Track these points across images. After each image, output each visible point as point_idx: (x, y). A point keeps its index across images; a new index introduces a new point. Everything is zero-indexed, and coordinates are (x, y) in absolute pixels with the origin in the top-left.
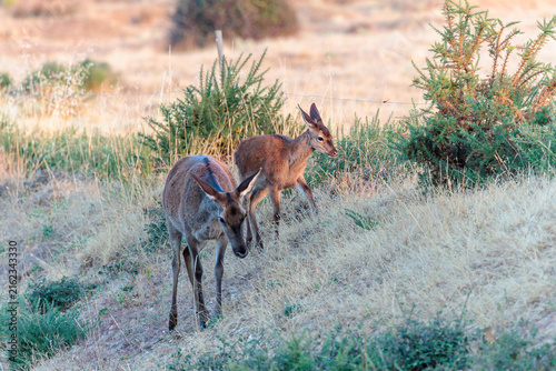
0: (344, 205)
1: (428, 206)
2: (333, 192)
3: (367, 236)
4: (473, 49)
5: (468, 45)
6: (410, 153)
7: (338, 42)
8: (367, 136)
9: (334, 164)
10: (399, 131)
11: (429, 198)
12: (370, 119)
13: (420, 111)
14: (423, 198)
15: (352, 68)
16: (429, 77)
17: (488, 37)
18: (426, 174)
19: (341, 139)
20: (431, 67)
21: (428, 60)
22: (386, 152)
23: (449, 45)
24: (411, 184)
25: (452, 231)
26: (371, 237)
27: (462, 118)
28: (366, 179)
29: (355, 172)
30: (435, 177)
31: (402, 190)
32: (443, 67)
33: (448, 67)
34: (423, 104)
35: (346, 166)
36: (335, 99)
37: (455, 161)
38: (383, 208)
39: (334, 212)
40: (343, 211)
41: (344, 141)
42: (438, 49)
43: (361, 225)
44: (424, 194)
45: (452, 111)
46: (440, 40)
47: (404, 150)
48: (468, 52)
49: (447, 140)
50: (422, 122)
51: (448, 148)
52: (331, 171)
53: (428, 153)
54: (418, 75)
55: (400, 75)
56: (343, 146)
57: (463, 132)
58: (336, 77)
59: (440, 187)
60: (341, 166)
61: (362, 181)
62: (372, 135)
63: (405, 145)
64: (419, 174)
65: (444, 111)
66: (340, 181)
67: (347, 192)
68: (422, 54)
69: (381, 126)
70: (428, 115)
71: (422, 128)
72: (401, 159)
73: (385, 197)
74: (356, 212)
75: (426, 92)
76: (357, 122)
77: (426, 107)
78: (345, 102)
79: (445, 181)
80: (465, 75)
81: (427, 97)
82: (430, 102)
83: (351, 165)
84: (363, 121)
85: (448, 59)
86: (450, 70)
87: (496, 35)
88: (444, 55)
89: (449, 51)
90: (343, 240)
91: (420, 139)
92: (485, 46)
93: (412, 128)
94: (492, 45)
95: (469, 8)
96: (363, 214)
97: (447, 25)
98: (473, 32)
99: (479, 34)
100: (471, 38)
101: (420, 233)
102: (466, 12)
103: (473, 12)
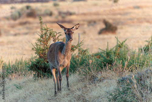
0: (13, 83)
1: (36, 83)
2: (10, 79)
3: (20, 91)
4: (48, 40)
5: (47, 39)
6: (31, 68)
7: (11, 38)
8: (19, 64)
9: (11, 72)
10: (28, 62)
11: (36, 81)
12: (20, 59)
13: (34, 57)
14: (35, 81)
15: (16, 45)
16: (36, 48)
17: (53, 36)
18: (36, 74)
19: (12, 65)
20: (37, 45)
21: (36, 43)
22: (25, 68)
23: (42, 39)
24: (31, 77)
25: (43, 90)
26: (21, 91)
27: (45, 59)
28: (19, 75)
29: (16, 74)
30: (38, 75)
31: (29, 79)
32: (40, 45)
33: (41, 45)
34: (35, 55)
35: (14, 72)
36: (11, 54)
37: (43, 71)
38: (24, 84)
39: (11, 84)
41: (13, 65)
42: (39, 40)
43: (18, 88)
44: (35, 80)
45: (43, 57)
46: (39, 37)
47: (30, 68)
49: (41, 65)
50: (34, 60)
51: (42, 67)
52: (10, 73)
53: (36, 69)
54: (33, 47)
55: (28, 47)
56: (13, 67)
57: (46, 63)
58: (11, 48)
59: (40, 78)
60: (13, 72)
61: (18, 76)
62: (21, 64)
63: (30, 66)
64: (34, 74)
65: (40, 57)
66: (12, 76)
67: (14, 79)
68: (34, 41)
69: (23, 61)
70: (36, 58)
71: (34, 62)
72: (29, 70)
73: (24, 80)
74: (17, 84)
75: (36, 52)
76: (17, 60)
77: (35, 56)
78: (14, 55)
79: (41, 76)
80: (46, 47)
81: (36, 53)
82: (37, 54)
83: (15, 72)
84: (18, 60)
85: (42, 43)
86: (42, 46)
87: (55, 36)
88: (40, 41)
89: (42, 41)
90: (13, 92)
91: (34, 65)
92: (52, 39)
93: (32, 62)
94: (54, 39)
95: (47, 28)
96: (18, 85)
97: (41, 33)
98: (48, 35)
99: (50, 36)
100: (48, 37)
101: (34, 90)
102: (47, 30)
103: (48, 29)
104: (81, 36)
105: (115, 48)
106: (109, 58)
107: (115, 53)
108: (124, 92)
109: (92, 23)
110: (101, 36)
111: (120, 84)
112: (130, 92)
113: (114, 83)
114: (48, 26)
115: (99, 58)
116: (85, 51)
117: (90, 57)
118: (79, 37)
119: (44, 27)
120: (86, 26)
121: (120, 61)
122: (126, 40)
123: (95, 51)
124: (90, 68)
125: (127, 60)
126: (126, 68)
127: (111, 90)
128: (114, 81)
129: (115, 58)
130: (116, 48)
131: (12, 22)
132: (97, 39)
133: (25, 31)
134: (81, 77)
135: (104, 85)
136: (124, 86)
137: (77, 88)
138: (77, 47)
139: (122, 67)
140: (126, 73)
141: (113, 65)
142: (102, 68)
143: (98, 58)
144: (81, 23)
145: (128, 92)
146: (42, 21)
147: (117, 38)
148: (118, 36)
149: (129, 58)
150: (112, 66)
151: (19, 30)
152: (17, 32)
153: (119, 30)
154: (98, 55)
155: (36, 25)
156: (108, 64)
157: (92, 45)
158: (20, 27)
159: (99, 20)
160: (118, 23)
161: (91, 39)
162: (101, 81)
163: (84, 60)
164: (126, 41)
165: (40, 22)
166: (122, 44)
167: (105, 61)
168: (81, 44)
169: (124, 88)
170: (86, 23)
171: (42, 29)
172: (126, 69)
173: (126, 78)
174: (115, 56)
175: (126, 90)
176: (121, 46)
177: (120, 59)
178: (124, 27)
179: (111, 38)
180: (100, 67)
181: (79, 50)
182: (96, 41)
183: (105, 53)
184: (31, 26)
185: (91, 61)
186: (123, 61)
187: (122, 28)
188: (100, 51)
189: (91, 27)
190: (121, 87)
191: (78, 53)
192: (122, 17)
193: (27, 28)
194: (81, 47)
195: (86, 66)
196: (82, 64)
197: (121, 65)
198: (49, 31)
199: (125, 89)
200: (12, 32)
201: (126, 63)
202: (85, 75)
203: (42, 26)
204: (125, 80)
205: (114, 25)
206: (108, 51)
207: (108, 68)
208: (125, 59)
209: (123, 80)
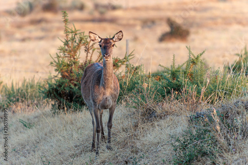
0: (18, 117)
1: (56, 118)
2: (14, 112)
3: (29, 131)
4: (77, 49)
5: (75, 47)
6: (48, 95)
7: (17, 45)
8: (29, 87)
9: (14, 99)
10: (43, 85)
11: (56, 115)
12: (30, 79)
13: (53, 77)
14: (54, 115)
15: (23, 57)
16: (57, 61)
17: (84, 44)
18: (55, 104)
19: (17, 88)
20: (58, 57)
21: (57, 54)
22: (38, 95)
23: (66, 47)
24: (48, 109)
25: (66, 130)
26: (30, 132)
27: (72, 80)
28: (28, 106)
29: (24, 103)
30: (59, 106)
31: (44, 111)
32: (64, 57)
33: (66, 57)
34: (54, 73)
35: (20, 100)
36: (15, 70)
37: (68, 99)
38: (36, 119)
39: (14, 120)
40: (18, 120)
41: (19, 89)
42: (61, 49)
43: (26, 126)
44: (54, 113)
45: (67, 76)
46: (62, 44)
47: (45, 94)
48: (75, 50)
49: (65, 89)
50: (53, 81)
51: (65, 93)
52: (13, 102)
53: (56, 95)
54: (52, 60)
56: (19, 91)
57: (72, 86)
58: (16, 61)
59: (62, 110)
60: (18, 100)
61: (26, 107)
62: (32, 87)
63: (46, 91)
64: (52, 104)
65: (63, 77)
66: (17, 107)
67: (20, 112)
68: (54, 51)
69: (36, 82)
70: (56, 78)
71: (54, 84)
72: (44, 98)
73: (37, 114)
74: (24, 120)
75: (56, 68)
76: (25, 81)
77: (56, 75)
78: (20, 72)
79: (64, 108)
80: (73, 61)
81: (56, 70)
82: (57, 72)
83: (22, 100)
84: (27, 80)
85: (66, 53)
86: (67, 58)
87: (88, 43)
88: (64, 52)
89: (67, 50)
90: (18, 133)
91: (53, 89)
92: (83, 48)
93: (49, 84)
94: (86, 47)
95: (76, 31)
96: (27, 122)
97: (66, 38)
98: (77, 42)
99: (80, 43)
100: (76, 44)
101: (52, 130)
102: (75, 33)
103: (78, 32)
104: (131, 44)
105: (186, 65)
106: (175, 81)
107: (185, 73)
108: (199, 137)
109: (149, 24)
110: (164, 45)
111: (193, 124)
112: (208, 137)
113: (184, 122)
114: (78, 26)
115: (160, 80)
116: (136, 69)
117: (144, 78)
118: (127, 45)
119: (70, 28)
120: (138, 28)
121: (194, 86)
122: (204, 52)
123: (152, 68)
124: (144, 96)
125: (206, 85)
126: (202, 98)
127: (178, 132)
128: (184, 118)
129: (185, 82)
130: (188, 65)
131: (18, 19)
132: (156, 50)
133: (40, 34)
134: (129, 110)
135: (167, 125)
136: (199, 127)
137: (123, 128)
138: (124, 61)
139: (197, 96)
140: (202, 104)
141: (181, 92)
142: (164, 96)
143: (157, 80)
144: (132, 22)
145: (206, 137)
146: (67, 18)
147: (189, 49)
148: (191, 45)
149: (209, 81)
150: (180, 94)
151: (30, 32)
152: (26, 35)
153: (192, 36)
154: (158, 76)
155: (56, 25)
156: (174, 90)
157: (148, 59)
158: (32, 28)
159: (161, 19)
160: (191, 25)
161: (147, 49)
162: (163, 118)
163: (135, 83)
164: (204, 54)
165: (64, 19)
166: (197, 58)
167: (169, 86)
168: (130, 57)
169: (200, 130)
170: (138, 23)
171: (66, 31)
172: (202, 100)
173: (202, 113)
174: (185, 77)
175: (202, 134)
176: (195, 61)
177: (193, 83)
178: (200, 31)
179: (179, 48)
180: (161, 94)
181: (127, 67)
182: (155, 53)
183: (170, 72)
184: (49, 26)
185: (145, 85)
186: (198, 86)
187: (197, 33)
188: (160, 69)
189: (147, 30)
190: (194, 127)
191: (125, 71)
192: (198, 15)
193: (43, 30)
194: (131, 62)
195: (138, 92)
196: (131, 90)
197: (194, 92)
198: (78, 36)
199: (201, 132)
200: (18, 35)
201: (203, 90)
202: (136, 108)
203: (67, 26)
204: (202, 116)
205: (184, 28)
206: (174, 70)
207: (174, 96)
208: (202, 83)
209: (198, 117)
